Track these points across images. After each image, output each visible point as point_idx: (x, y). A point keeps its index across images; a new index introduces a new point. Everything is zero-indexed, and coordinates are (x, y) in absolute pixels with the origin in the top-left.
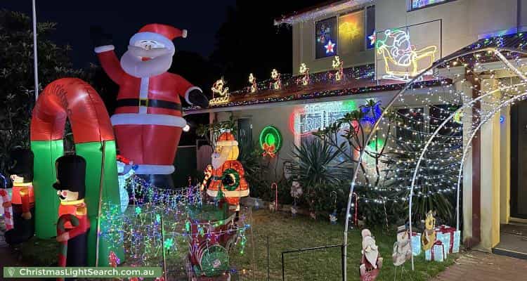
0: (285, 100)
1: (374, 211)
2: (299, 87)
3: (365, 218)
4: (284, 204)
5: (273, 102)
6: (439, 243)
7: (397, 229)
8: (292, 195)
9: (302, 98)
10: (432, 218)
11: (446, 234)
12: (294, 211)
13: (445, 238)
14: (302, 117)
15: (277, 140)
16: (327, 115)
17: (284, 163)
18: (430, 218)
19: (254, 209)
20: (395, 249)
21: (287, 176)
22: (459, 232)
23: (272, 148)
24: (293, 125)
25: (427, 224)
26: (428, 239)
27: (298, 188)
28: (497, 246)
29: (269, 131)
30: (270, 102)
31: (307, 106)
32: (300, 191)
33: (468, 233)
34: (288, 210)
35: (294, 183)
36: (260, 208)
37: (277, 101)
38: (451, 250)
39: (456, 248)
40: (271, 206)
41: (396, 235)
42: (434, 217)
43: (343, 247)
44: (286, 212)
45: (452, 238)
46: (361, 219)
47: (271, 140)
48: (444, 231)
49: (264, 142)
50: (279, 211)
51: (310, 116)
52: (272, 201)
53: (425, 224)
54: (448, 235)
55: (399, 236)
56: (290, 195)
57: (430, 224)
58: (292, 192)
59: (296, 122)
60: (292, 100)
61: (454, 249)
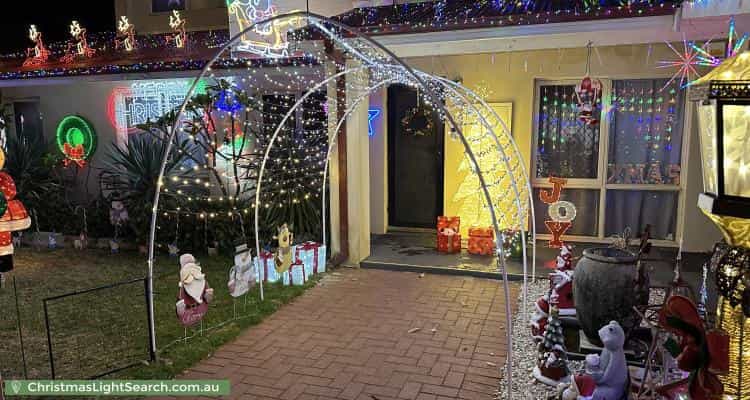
0: (93, 73)
1: (229, 233)
2: (121, 54)
3: (216, 244)
4: (100, 236)
5: (70, 75)
6: (299, 262)
7: (235, 250)
8: (113, 222)
9: (121, 71)
10: (288, 234)
11: (309, 251)
12: (114, 246)
13: (307, 256)
14: (128, 102)
15: (87, 139)
16: (167, 100)
17: (101, 175)
18: (285, 233)
19: (48, 250)
20: (232, 276)
21: (106, 194)
22: (324, 247)
23: (79, 151)
24: (113, 114)
25: (281, 242)
26: (281, 260)
27: (122, 211)
28: (366, 259)
29: (73, 124)
30: (66, 74)
31: (134, 84)
32: (124, 215)
33: (336, 247)
34: (106, 245)
35: (115, 205)
36: (57, 247)
37: (79, 74)
38: (315, 270)
39: (322, 267)
40: (77, 243)
41: (234, 257)
42: (290, 231)
43: (147, 282)
44: (103, 248)
45: (316, 255)
46: (212, 246)
47: (78, 138)
48: (308, 247)
49: (64, 141)
50: (90, 247)
51: (139, 100)
52: (78, 234)
53: (277, 240)
54: (311, 253)
55: (238, 260)
56: (109, 221)
57: (285, 240)
58: (112, 218)
59: (117, 109)
60: (103, 73)
61: (319, 268)
